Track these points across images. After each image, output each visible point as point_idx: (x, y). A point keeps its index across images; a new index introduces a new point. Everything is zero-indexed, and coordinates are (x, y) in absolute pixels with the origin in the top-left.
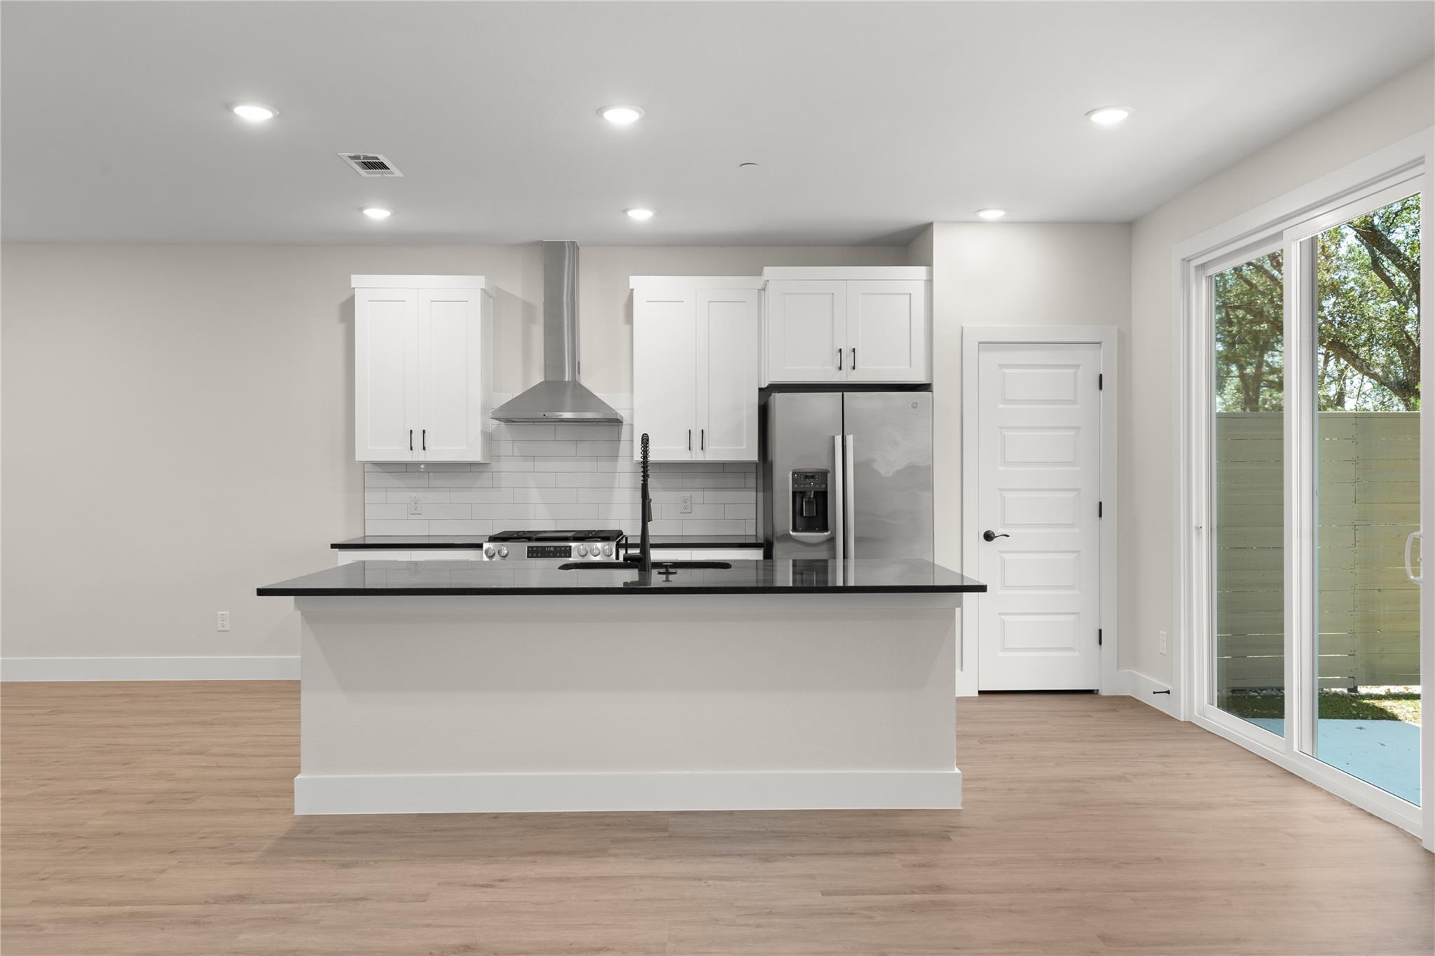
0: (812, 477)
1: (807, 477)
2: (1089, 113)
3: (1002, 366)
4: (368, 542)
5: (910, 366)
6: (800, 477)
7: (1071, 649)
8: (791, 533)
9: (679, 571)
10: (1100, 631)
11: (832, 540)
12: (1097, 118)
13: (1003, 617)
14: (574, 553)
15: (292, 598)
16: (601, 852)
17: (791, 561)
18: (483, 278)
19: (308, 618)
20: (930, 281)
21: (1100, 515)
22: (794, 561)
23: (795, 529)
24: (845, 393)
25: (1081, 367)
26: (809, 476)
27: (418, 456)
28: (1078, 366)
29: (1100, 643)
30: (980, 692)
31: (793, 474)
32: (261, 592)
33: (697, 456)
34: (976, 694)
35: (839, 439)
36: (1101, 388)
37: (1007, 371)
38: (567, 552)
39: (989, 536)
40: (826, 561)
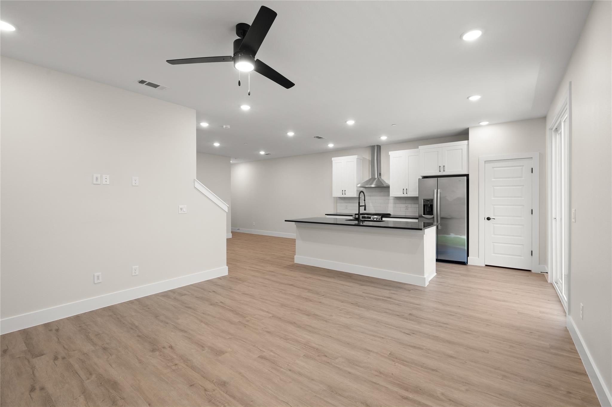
0: (429, 201)
1: (427, 201)
2: (468, 98)
3: (493, 168)
4: (338, 214)
5: (462, 169)
6: (425, 201)
7: (520, 256)
8: (423, 215)
9: (366, 222)
10: (532, 251)
11: (433, 218)
12: (471, 99)
13: (494, 244)
14: (371, 218)
15: (294, 222)
16: (334, 277)
17: (423, 223)
18: (357, 156)
19: (297, 226)
20: (468, 144)
21: (532, 214)
22: (424, 223)
23: (424, 214)
24: (438, 178)
25: (524, 166)
26: (428, 200)
27: (344, 196)
28: (523, 166)
29: (532, 255)
30: (486, 265)
31: (424, 200)
32: (286, 221)
33: (405, 195)
34: (484, 266)
35: (436, 191)
36: (532, 172)
37: (495, 169)
38: (370, 218)
39: (488, 219)
40: (433, 223)
